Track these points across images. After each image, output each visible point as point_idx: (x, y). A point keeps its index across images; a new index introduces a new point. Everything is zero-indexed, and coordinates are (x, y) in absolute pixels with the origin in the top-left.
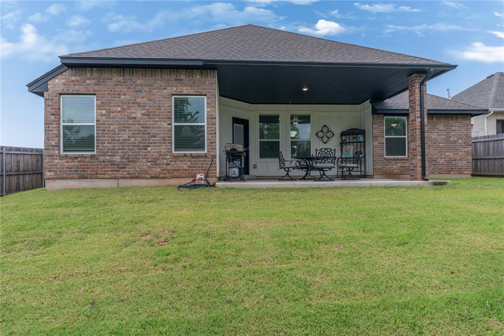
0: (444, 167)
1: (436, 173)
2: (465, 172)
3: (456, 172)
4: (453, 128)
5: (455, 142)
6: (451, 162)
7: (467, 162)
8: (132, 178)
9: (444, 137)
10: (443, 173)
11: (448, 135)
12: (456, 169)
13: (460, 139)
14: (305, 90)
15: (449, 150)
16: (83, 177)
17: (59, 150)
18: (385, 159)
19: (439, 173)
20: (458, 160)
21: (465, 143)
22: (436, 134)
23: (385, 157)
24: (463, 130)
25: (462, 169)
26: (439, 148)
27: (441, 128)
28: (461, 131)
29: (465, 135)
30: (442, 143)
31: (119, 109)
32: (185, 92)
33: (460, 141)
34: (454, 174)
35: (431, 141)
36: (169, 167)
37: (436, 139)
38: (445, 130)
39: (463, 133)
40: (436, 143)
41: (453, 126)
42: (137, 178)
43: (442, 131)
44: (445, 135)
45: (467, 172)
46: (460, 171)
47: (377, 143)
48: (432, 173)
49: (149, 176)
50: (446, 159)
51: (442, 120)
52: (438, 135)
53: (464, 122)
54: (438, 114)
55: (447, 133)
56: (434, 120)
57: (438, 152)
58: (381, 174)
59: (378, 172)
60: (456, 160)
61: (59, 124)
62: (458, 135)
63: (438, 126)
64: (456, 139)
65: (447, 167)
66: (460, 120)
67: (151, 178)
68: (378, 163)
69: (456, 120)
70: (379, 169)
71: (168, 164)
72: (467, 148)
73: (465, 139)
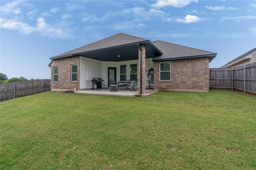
0: (190, 85)
1: (186, 88)
2: (204, 89)
3: (198, 89)
4: (197, 65)
5: (198, 72)
6: (195, 83)
7: (206, 83)
8: (64, 89)
9: (191, 70)
10: (190, 89)
11: (193, 69)
12: (198, 87)
13: (201, 71)
14: (119, 56)
15: (194, 77)
16: (56, 88)
17: (53, 81)
18: (159, 82)
19: (187, 89)
20: (200, 82)
21: (204, 73)
22: (186, 69)
23: (160, 80)
24: (203, 66)
25: (202, 87)
26: (188, 76)
27: (189, 66)
28: (201, 66)
29: (204, 68)
30: (190, 74)
31: (62, 70)
32: (73, 64)
33: (201, 72)
34: (197, 89)
35: (184, 73)
36: (70, 86)
37: (186, 71)
38: (191, 67)
39: (203, 67)
40: (186, 74)
41: (197, 64)
42: (65, 89)
43: (190, 67)
44: (191, 69)
45: (206, 89)
46: (201, 88)
47: (156, 74)
48: (184, 89)
49: (66, 88)
50: (192, 82)
51: (190, 62)
52: (188, 69)
53: (204, 62)
54: (188, 59)
55: (193, 68)
56: (185, 62)
57: (187, 78)
58: (157, 88)
59: (156, 87)
60: (198, 82)
61: (53, 75)
62: (200, 69)
63: (188, 65)
64: (198, 71)
65: (193, 85)
66: (202, 60)
67: (67, 89)
68: (156, 83)
69: (199, 61)
70: (156, 86)
71: (70, 85)
72: (205, 75)
73: (204, 71)
